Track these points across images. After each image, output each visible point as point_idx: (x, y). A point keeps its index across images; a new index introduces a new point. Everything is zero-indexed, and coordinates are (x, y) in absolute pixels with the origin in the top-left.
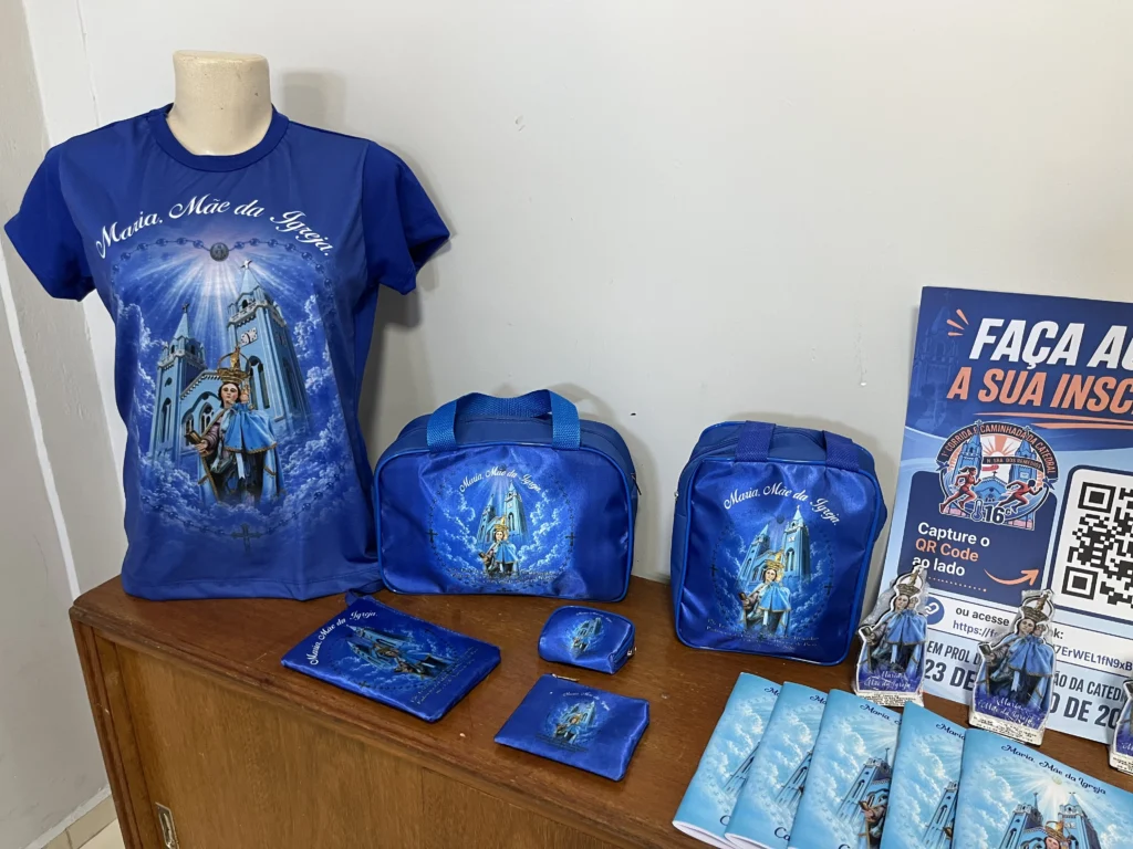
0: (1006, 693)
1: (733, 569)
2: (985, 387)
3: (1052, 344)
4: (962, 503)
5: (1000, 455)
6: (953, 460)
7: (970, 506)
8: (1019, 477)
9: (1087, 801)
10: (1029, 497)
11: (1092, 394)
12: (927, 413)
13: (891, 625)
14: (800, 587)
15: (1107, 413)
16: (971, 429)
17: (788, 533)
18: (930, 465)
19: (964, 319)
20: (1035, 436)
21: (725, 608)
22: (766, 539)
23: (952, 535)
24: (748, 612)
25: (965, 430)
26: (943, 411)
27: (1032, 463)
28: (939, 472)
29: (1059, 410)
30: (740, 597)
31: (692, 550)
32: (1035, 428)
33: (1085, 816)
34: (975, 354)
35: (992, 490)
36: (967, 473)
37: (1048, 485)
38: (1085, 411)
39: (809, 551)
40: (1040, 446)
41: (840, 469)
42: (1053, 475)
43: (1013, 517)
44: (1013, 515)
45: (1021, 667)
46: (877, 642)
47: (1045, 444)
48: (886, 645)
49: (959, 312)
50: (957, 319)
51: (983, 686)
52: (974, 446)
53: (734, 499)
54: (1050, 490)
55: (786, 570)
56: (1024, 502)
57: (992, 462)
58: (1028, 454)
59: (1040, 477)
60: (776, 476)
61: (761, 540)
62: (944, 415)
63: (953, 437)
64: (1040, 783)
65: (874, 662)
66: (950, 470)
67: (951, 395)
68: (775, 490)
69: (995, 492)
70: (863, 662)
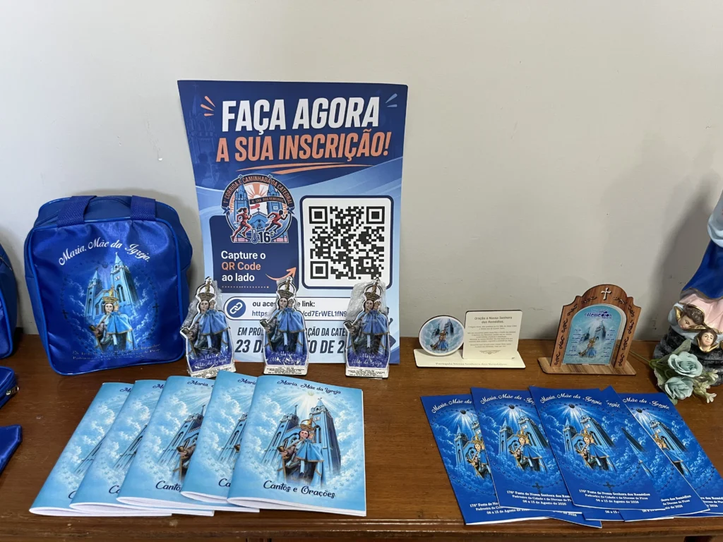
0: (282, 348)
1: (80, 310)
2: (238, 151)
3: (268, 115)
4: (244, 233)
5: (259, 197)
6: (232, 205)
7: (249, 234)
8: (273, 210)
9: (328, 401)
10: (281, 222)
11: (300, 148)
12: (207, 174)
13: (201, 323)
14: (134, 311)
15: (311, 159)
16: (237, 181)
17: (113, 274)
18: (219, 210)
19: (211, 102)
20: (276, 181)
21: (82, 340)
22: (99, 282)
23: (243, 256)
24: (100, 339)
25: (234, 183)
26: (217, 171)
27: (278, 199)
28: (225, 214)
29: (284, 161)
30: (91, 329)
31: (44, 301)
32: (275, 175)
33: (327, 410)
34: (225, 128)
35: (259, 221)
36: (242, 212)
37: (290, 212)
38: (299, 160)
39: (134, 284)
40: (280, 187)
41: (143, 220)
42: (291, 205)
43: (275, 237)
44: (275, 235)
45: (286, 329)
46: (195, 337)
47: (282, 186)
48: (202, 337)
49: (206, 98)
50: (207, 104)
51: (268, 347)
52: (242, 193)
53: (67, 256)
54: (292, 215)
55: (120, 301)
56: (279, 226)
57: (255, 203)
58: (275, 194)
59: (285, 207)
60: (95, 234)
61: (94, 283)
62: (218, 174)
63: (228, 189)
64: (299, 398)
65: (197, 350)
66: (232, 212)
67: (218, 160)
68: (96, 244)
69: (261, 222)
70: (189, 353)
